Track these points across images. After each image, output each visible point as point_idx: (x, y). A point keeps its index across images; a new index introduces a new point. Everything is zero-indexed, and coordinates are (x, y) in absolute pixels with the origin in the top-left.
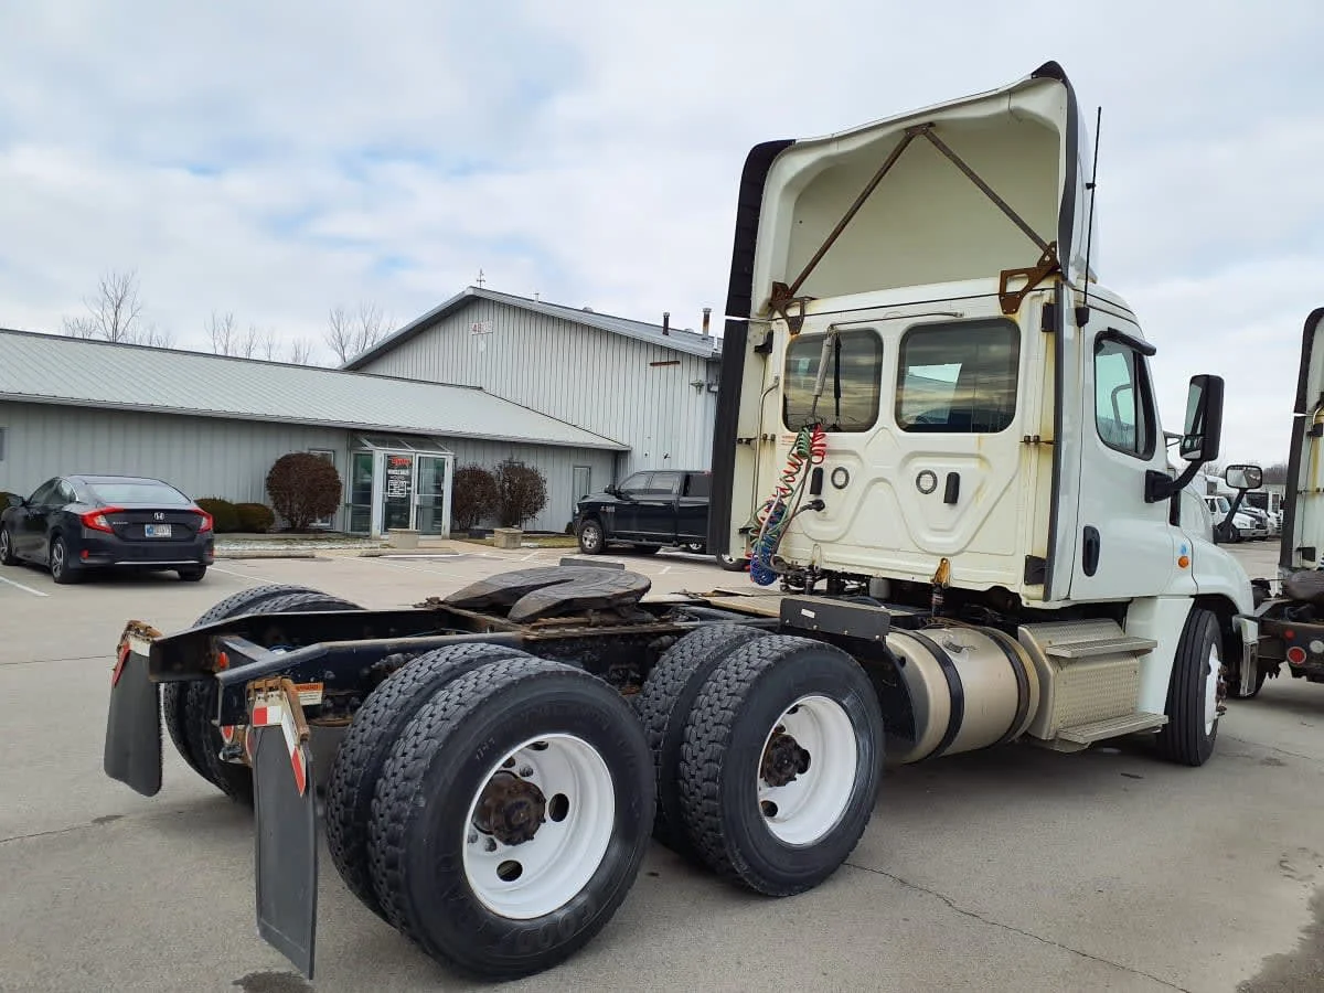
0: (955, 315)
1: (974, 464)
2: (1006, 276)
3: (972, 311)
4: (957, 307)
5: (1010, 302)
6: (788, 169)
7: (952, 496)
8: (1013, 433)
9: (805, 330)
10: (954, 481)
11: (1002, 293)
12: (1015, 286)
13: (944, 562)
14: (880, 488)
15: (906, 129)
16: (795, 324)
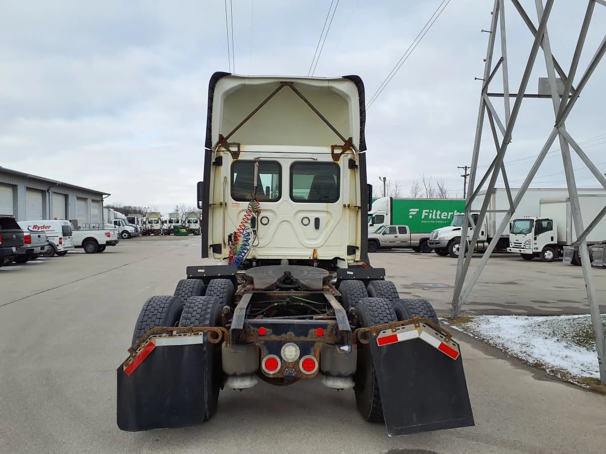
0: (314, 159)
1: (325, 215)
2: (333, 147)
3: (321, 159)
4: (315, 156)
5: (336, 157)
6: (225, 86)
7: (317, 226)
8: (339, 203)
9: (240, 158)
10: (317, 221)
11: (333, 153)
12: (337, 151)
13: (315, 251)
14: (285, 225)
15: (281, 82)
16: (235, 155)
